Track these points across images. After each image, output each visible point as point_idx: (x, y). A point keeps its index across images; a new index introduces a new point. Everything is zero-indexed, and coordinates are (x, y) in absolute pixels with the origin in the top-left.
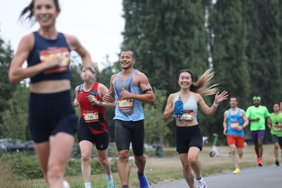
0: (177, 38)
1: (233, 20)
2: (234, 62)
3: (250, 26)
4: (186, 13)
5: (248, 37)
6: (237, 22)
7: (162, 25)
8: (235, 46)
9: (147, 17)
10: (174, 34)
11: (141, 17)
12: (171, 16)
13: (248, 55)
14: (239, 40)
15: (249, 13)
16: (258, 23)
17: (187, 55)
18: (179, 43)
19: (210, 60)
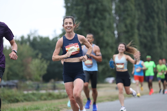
0: (96, 20)
1: (129, 9)
2: (130, 34)
3: (140, 13)
4: (102, 5)
5: (139, 19)
6: (132, 10)
7: (88, 12)
8: (131, 25)
9: (79, 7)
10: (94, 17)
11: (75, 7)
12: (92, 6)
13: (138, 29)
14: (133, 21)
15: (139, 5)
16: (144, 11)
17: (102, 29)
18: (97, 23)
19: (116, 32)
